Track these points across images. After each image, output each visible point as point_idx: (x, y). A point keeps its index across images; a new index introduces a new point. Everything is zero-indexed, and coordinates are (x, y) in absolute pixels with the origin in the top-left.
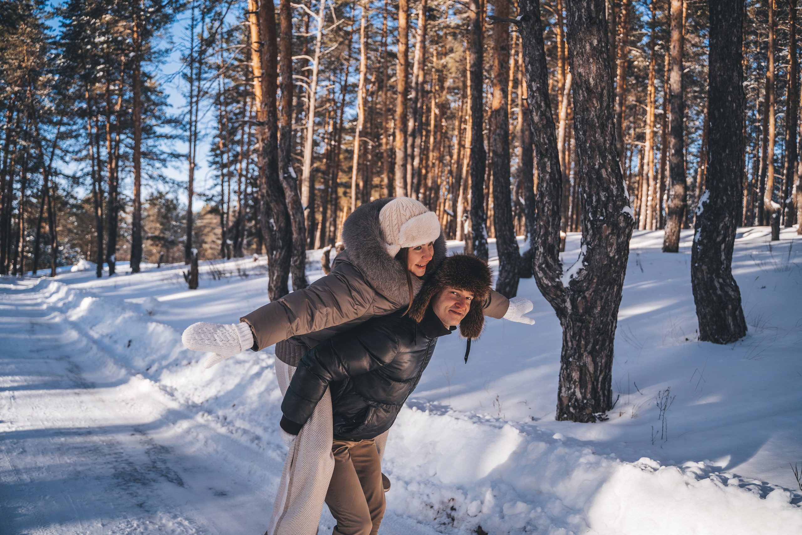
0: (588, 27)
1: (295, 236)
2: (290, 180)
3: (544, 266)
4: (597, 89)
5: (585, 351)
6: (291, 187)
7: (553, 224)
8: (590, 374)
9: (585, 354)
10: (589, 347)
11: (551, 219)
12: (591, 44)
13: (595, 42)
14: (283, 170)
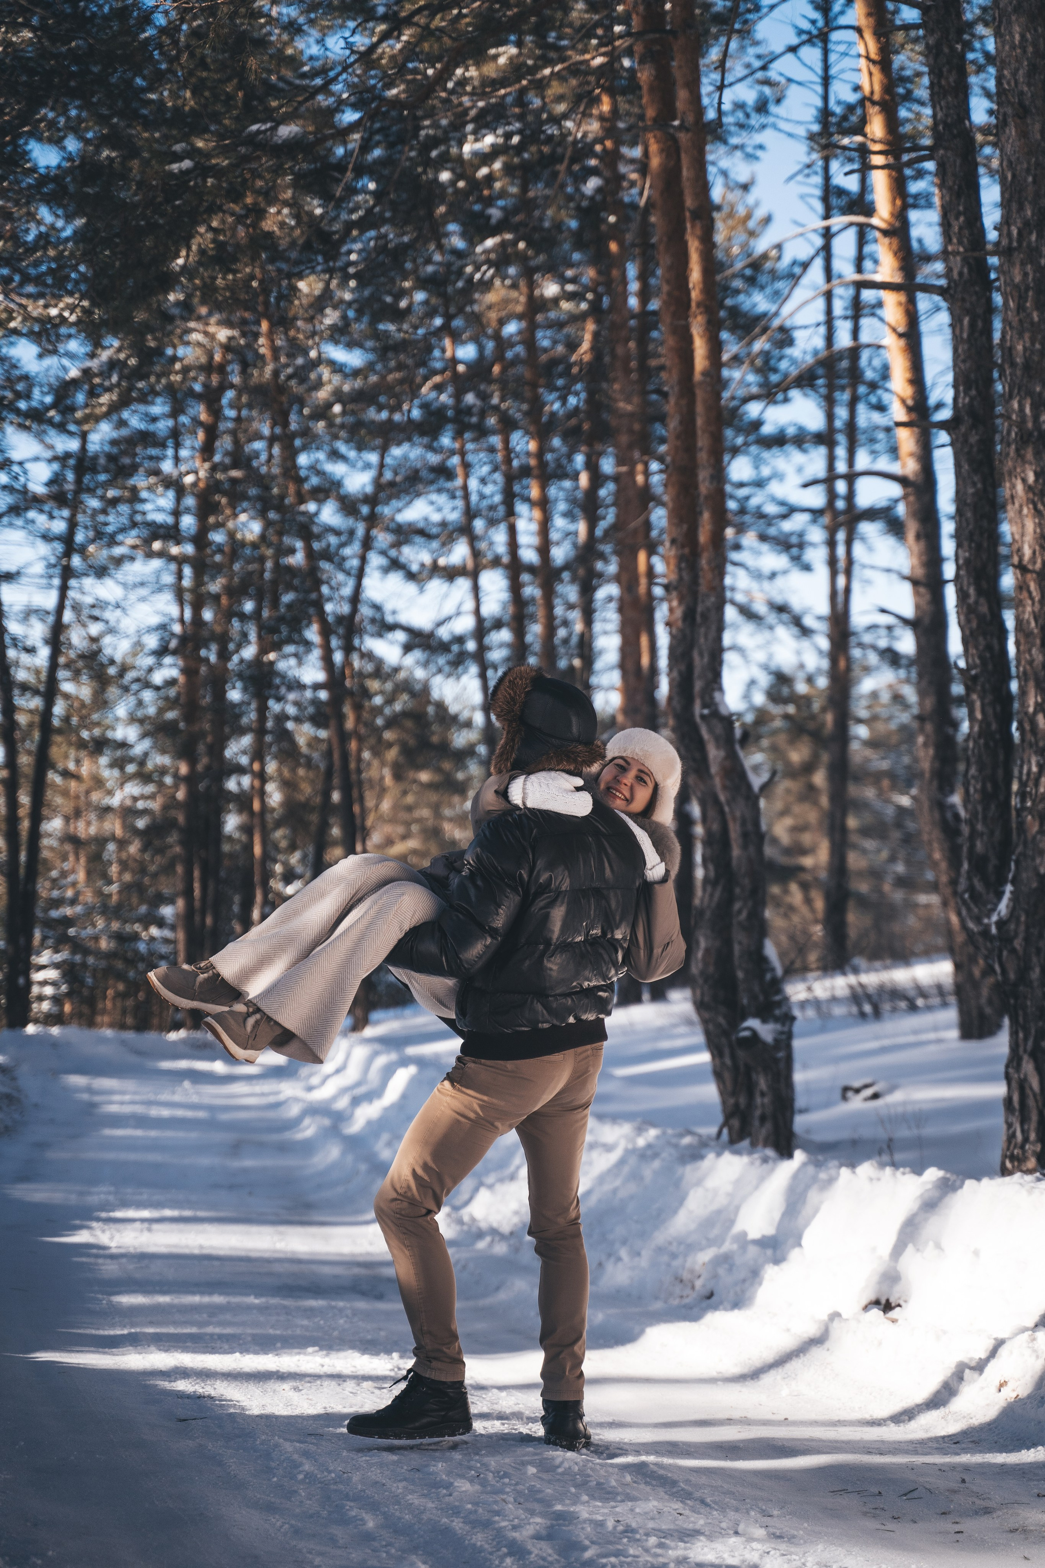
0: (1017, 450)
1: (736, 852)
2: (715, 722)
3: (966, 896)
4: (1035, 563)
5: (1025, 1051)
6: (717, 739)
7: (985, 818)
8: (1035, 1095)
9: (1026, 1058)
10: (1030, 1044)
11: (980, 808)
12: (1024, 480)
13: (1031, 478)
14: (702, 698)
